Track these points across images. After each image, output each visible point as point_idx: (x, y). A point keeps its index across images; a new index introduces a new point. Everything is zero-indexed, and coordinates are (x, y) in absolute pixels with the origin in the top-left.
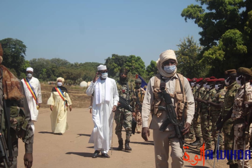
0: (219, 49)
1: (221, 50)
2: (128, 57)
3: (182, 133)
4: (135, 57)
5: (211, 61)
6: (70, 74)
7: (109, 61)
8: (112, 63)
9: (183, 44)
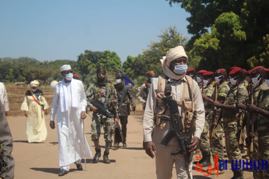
0: (213, 37)
1: (215, 38)
2: (102, 53)
3: (188, 149)
4: (110, 52)
5: (204, 50)
6: (39, 74)
7: (81, 58)
8: (85, 59)
9: (165, 34)
